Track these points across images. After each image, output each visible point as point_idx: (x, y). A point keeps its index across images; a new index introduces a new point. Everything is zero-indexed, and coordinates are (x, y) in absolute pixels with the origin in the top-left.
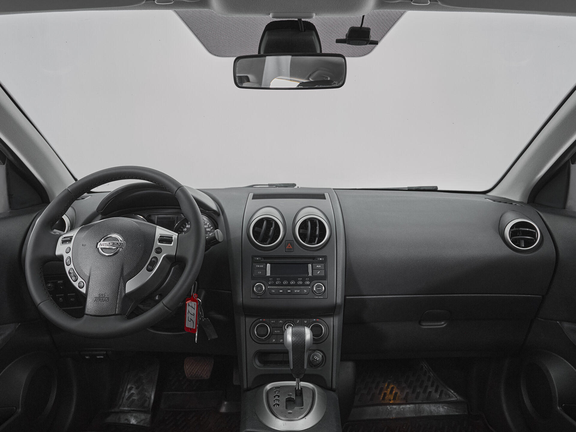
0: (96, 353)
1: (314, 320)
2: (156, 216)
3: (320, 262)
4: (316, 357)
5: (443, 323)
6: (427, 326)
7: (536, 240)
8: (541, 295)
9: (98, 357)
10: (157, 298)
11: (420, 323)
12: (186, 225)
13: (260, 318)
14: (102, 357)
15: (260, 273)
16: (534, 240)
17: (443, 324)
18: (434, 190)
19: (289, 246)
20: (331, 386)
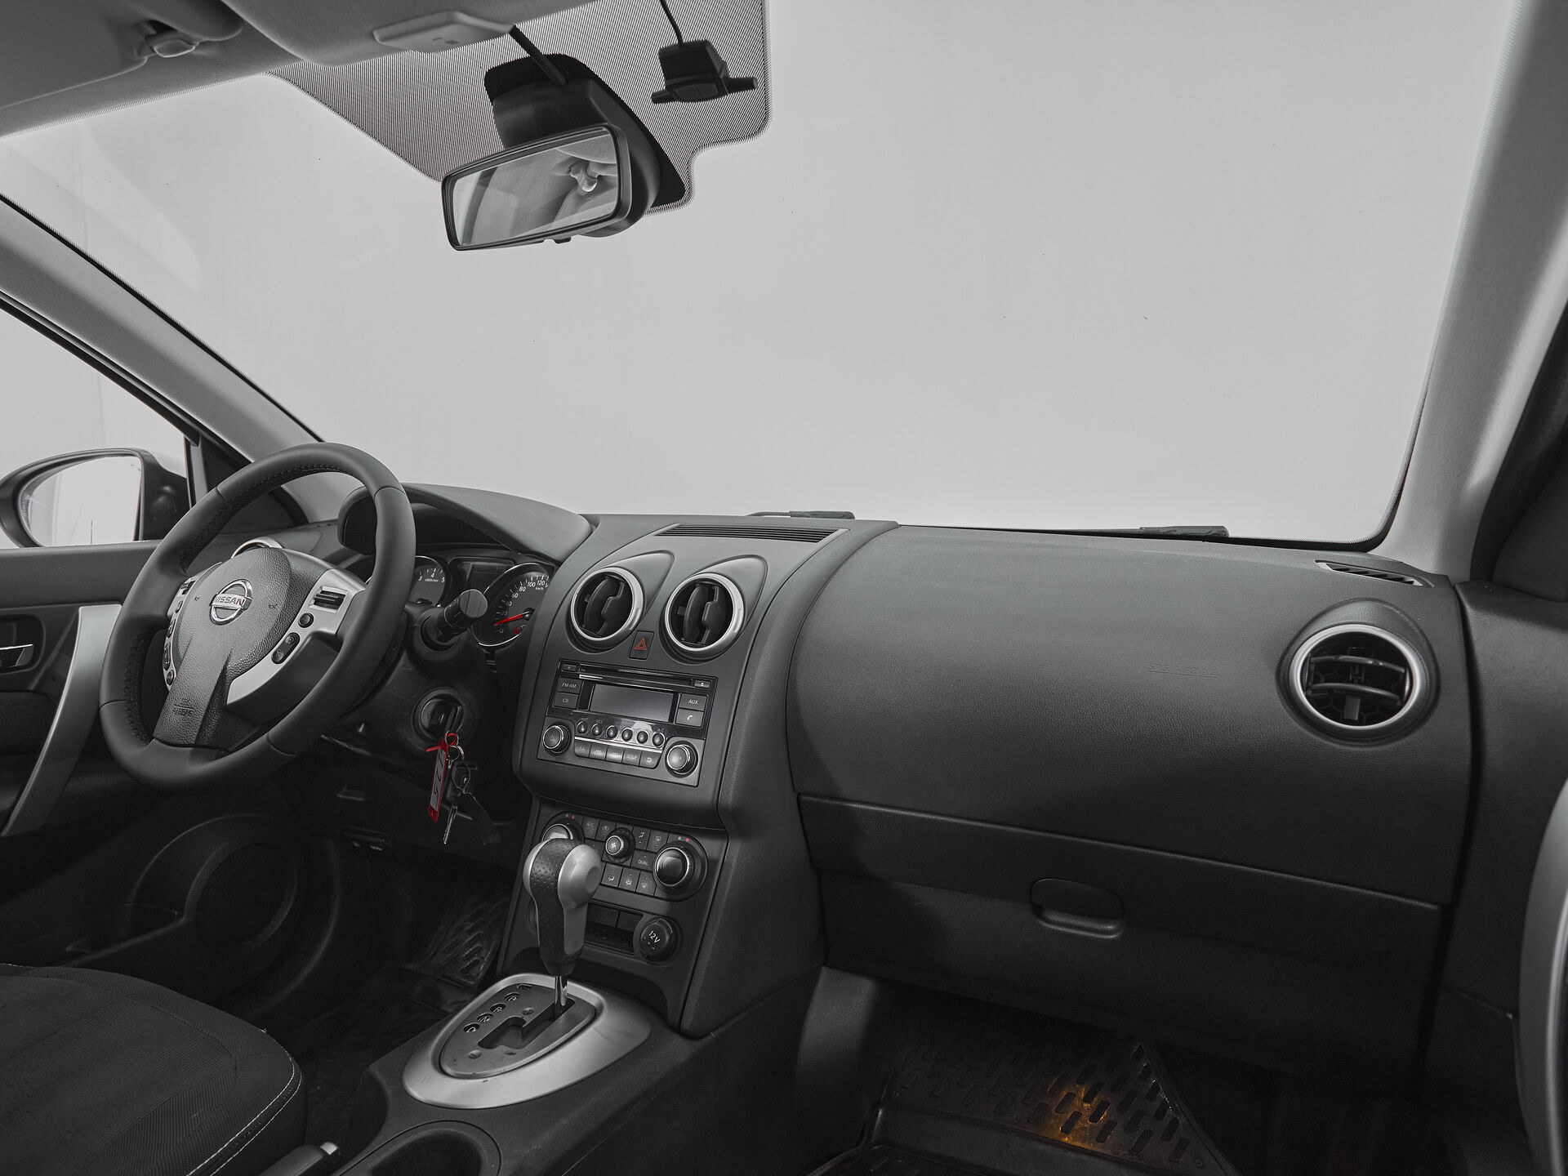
0: (371, 839)
1: (680, 838)
2: (472, 563)
3: (700, 692)
4: (653, 935)
5: (1110, 927)
6: (1059, 923)
7: (1404, 703)
8: (1436, 904)
9: (374, 848)
10: (361, 730)
11: (1038, 911)
12: (519, 586)
13: (565, 812)
14: (380, 849)
15: (567, 701)
16: (1395, 701)
17: (1110, 931)
18: (1218, 536)
19: (641, 645)
20: (678, 1019)
